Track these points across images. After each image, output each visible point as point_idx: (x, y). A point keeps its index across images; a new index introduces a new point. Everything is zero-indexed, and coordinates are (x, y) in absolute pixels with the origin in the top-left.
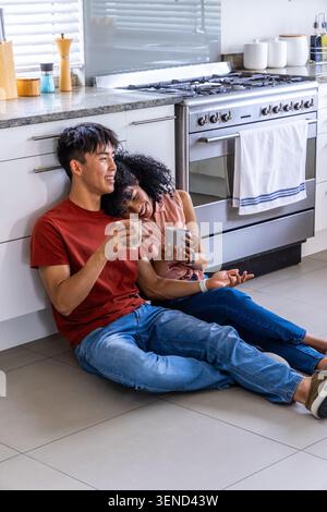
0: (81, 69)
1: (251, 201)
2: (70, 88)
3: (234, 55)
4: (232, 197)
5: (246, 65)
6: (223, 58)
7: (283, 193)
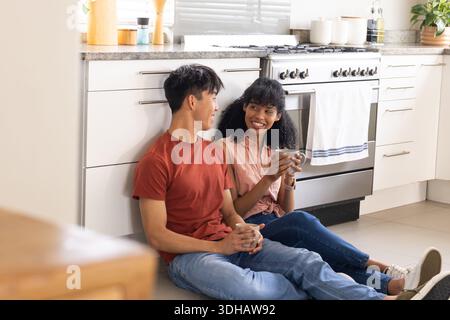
0: (170, 28)
1: (322, 153)
2: (162, 42)
3: (301, 30)
4: (305, 149)
5: (312, 40)
6: (291, 32)
7: (350, 150)
